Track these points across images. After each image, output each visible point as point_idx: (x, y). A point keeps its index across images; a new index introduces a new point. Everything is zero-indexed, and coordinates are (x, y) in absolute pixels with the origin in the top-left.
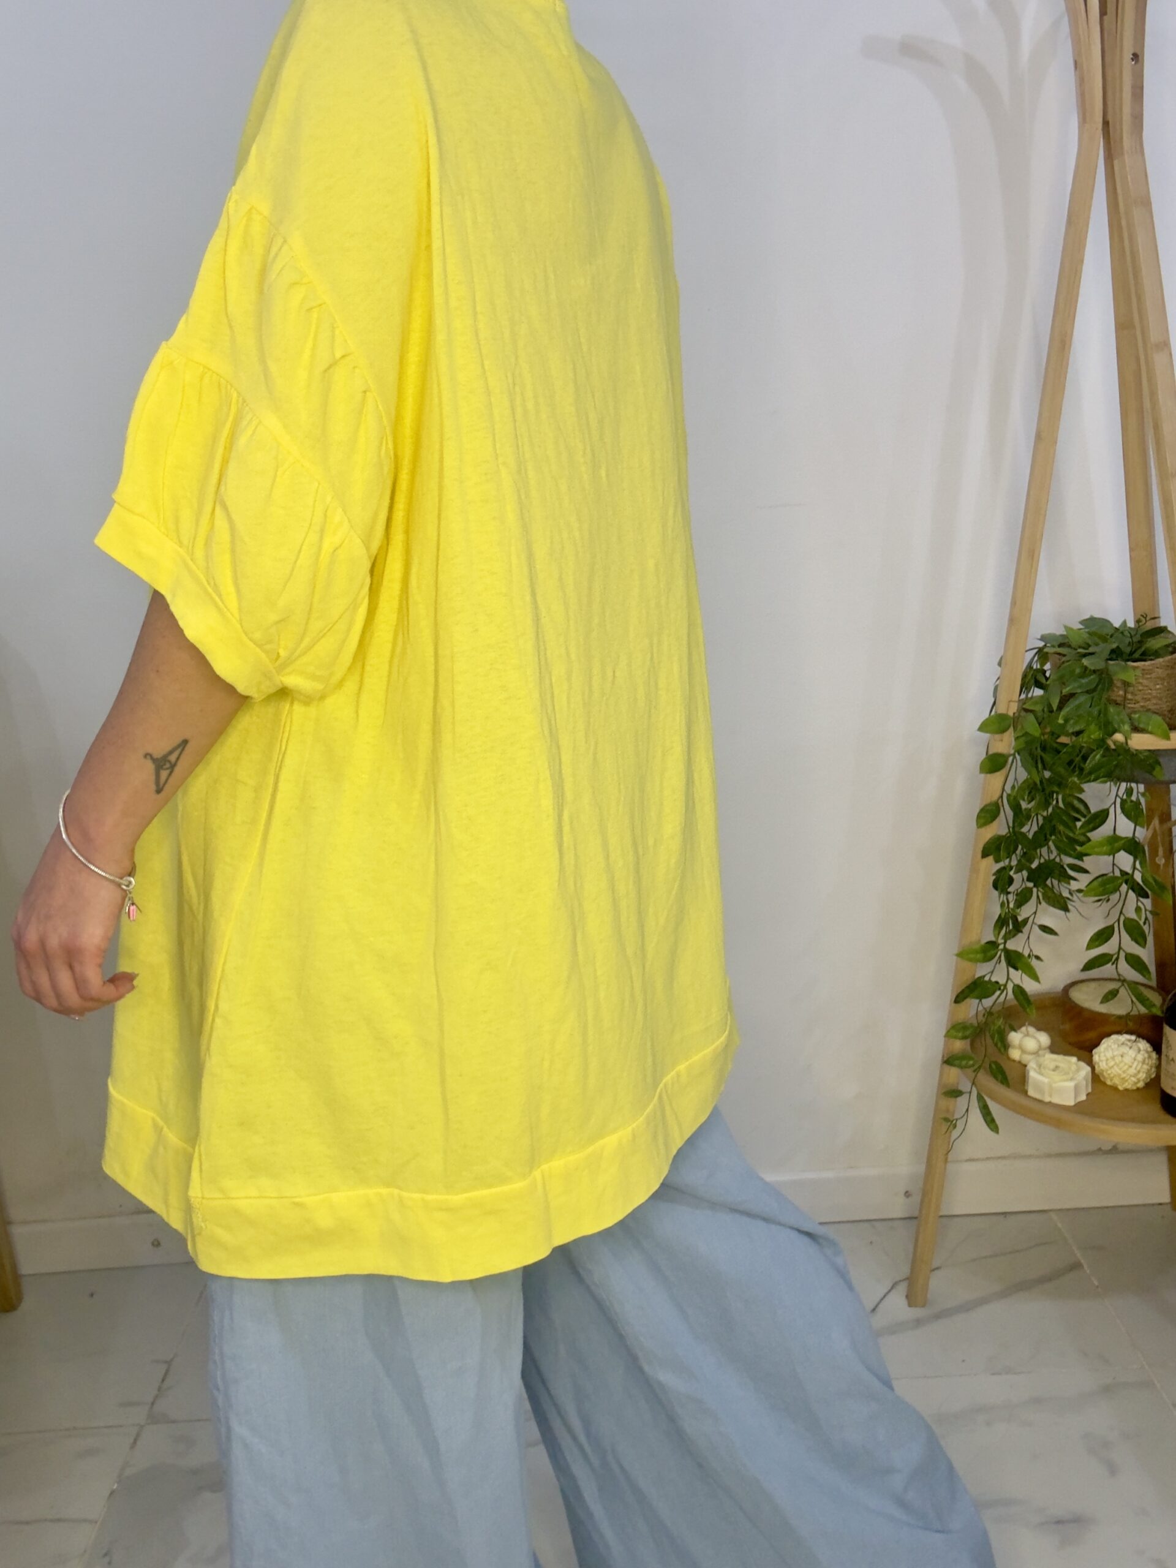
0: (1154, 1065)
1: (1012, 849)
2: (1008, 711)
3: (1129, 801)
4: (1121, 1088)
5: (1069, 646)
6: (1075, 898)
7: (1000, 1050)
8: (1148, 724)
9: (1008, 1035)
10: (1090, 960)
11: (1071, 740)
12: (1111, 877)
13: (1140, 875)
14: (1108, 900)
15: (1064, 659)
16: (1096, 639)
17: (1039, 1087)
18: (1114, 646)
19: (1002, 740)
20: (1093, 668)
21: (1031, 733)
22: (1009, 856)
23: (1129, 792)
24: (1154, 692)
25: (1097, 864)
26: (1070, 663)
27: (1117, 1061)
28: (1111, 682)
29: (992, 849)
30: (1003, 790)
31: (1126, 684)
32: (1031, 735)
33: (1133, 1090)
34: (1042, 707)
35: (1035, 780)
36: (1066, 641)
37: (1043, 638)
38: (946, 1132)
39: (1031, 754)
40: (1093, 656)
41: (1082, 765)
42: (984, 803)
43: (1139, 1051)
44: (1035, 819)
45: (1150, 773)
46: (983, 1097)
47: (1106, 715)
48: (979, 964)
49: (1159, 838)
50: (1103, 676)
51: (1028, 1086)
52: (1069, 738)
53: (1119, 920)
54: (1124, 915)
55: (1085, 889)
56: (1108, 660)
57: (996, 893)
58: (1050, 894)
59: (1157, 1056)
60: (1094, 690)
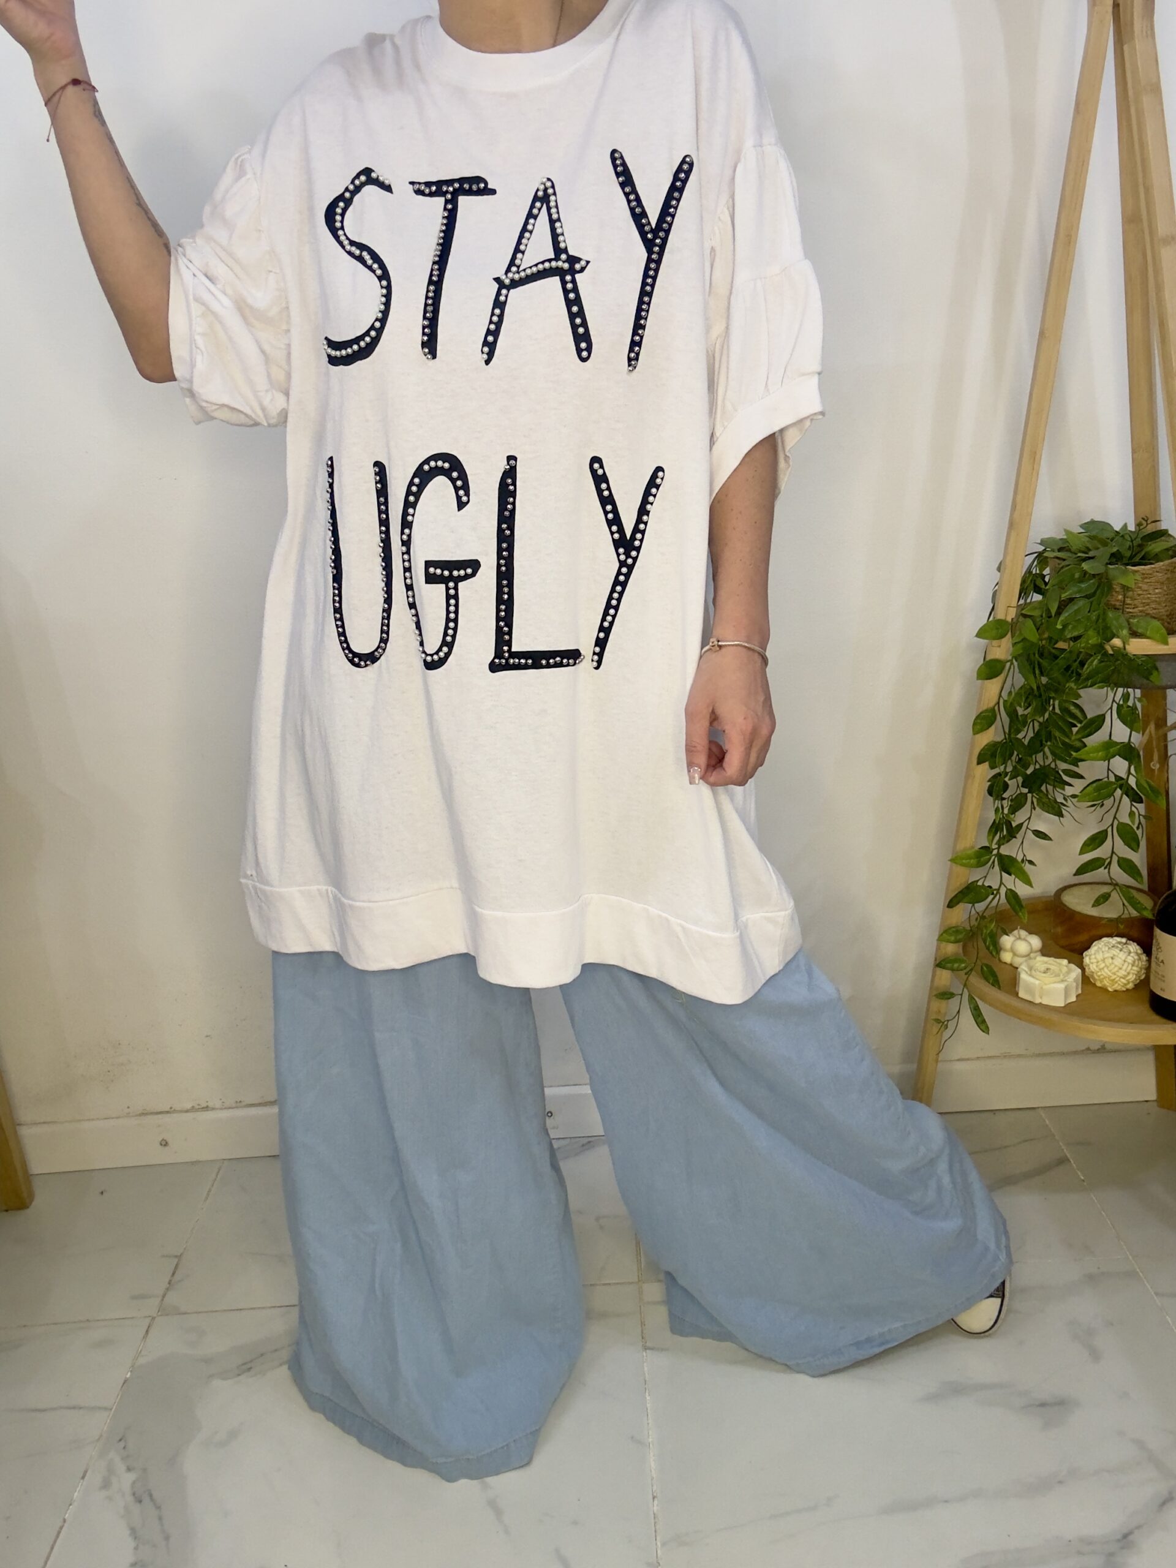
0: (1144, 967)
1: (1008, 753)
2: (1006, 615)
3: (1125, 706)
4: (1110, 989)
5: (1069, 550)
6: (1069, 803)
7: (991, 953)
8: (1147, 630)
9: (1000, 938)
10: (1082, 865)
11: (1069, 646)
12: (1105, 782)
13: (1135, 779)
14: (1103, 805)
15: (1064, 563)
16: (1096, 542)
17: (1030, 989)
18: (1115, 550)
19: (999, 646)
20: (1093, 573)
21: (1028, 638)
22: (1004, 762)
23: (1126, 697)
24: (1154, 596)
25: (1093, 770)
26: (1069, 567)
27: (1108, 964)
28: (1110, 587)
29: (988, 755)
30: (1000, 696)
31: (1125, 589)
32: (1028, 641)
33: (1124, 991)
34: (1040, 614)
35: (1032, 686)
36: (1066, 545)
37: (1041, 544)
38: (937, 1033)
39: (1028, 659)
40: (1091, 560)
41: (1080, 671)
42: (980, 711)
43: (1130, 952)
44: (1031, 723)
45: (1148, 679)
46: (974, 999)
47: (1104, 620)
48: (972, 869)
49: (1154, 743)
50: (1103, 580)
51: (1019, 987)
52: (1067, 644)
53: (1112, 825)
54: (1118, 820)
55: (1080, 794)
56: (1107, 564)
57: (991, 799)
58: (1045, 800)
59: (1147, 958)
60: (1095, 593)
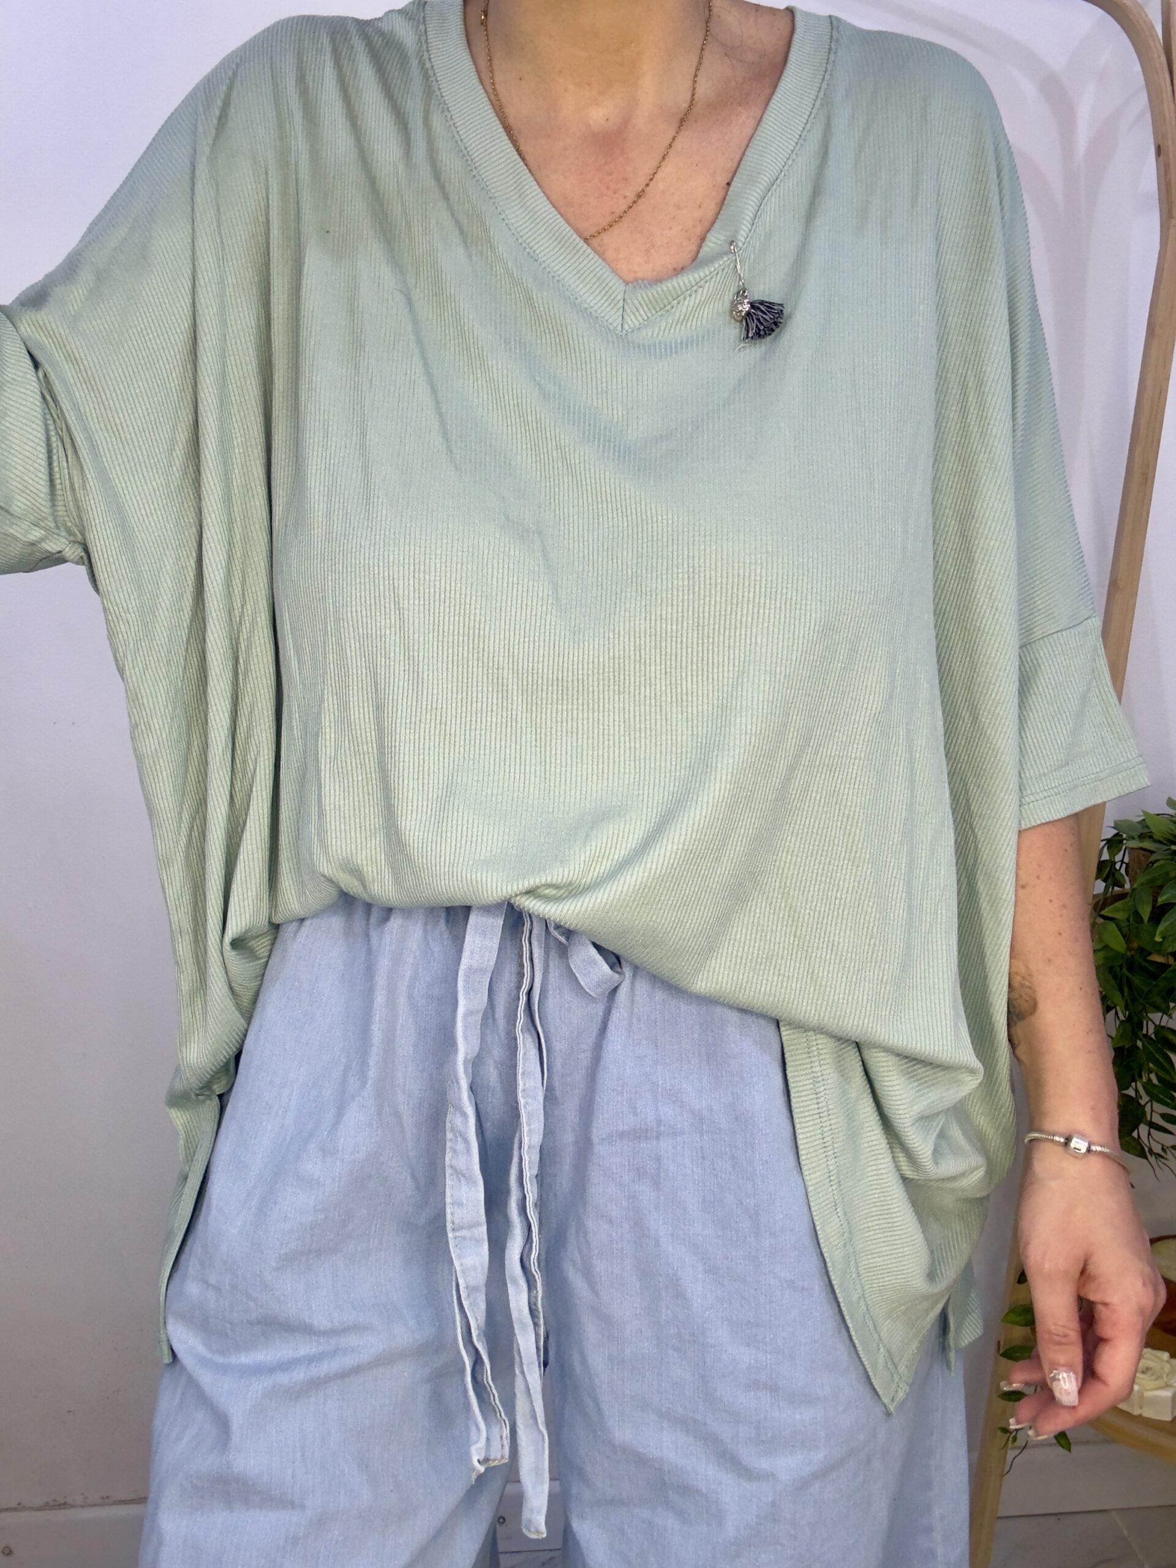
32: (1111, 949)
34: (1126, 916)
36: (1146, 831)
